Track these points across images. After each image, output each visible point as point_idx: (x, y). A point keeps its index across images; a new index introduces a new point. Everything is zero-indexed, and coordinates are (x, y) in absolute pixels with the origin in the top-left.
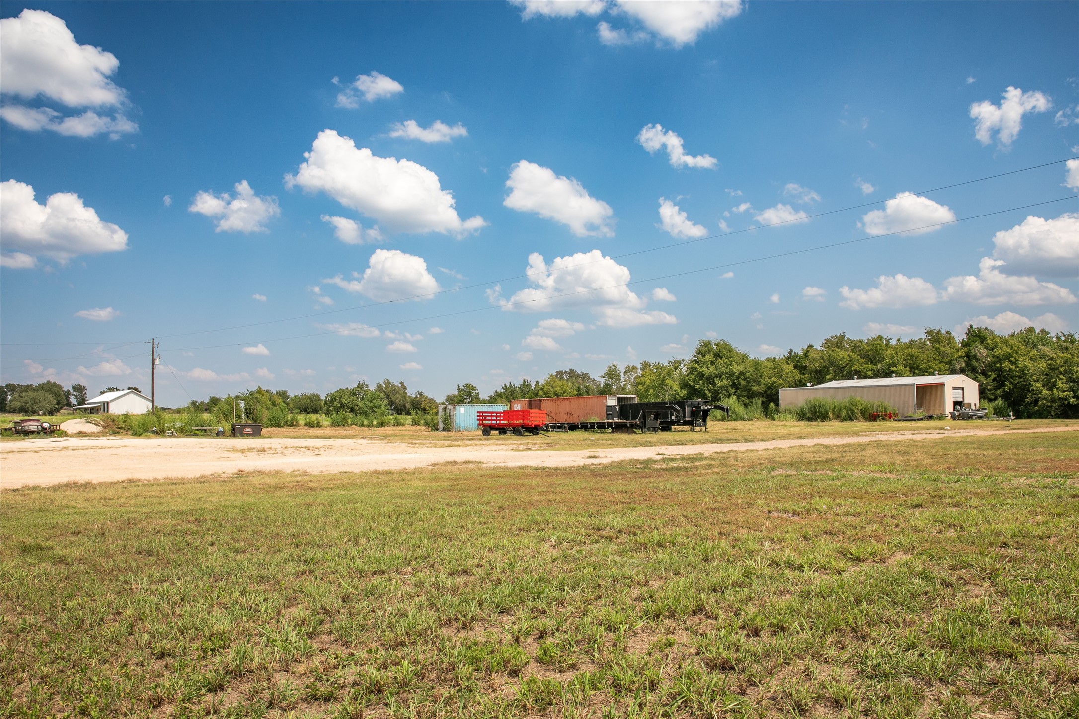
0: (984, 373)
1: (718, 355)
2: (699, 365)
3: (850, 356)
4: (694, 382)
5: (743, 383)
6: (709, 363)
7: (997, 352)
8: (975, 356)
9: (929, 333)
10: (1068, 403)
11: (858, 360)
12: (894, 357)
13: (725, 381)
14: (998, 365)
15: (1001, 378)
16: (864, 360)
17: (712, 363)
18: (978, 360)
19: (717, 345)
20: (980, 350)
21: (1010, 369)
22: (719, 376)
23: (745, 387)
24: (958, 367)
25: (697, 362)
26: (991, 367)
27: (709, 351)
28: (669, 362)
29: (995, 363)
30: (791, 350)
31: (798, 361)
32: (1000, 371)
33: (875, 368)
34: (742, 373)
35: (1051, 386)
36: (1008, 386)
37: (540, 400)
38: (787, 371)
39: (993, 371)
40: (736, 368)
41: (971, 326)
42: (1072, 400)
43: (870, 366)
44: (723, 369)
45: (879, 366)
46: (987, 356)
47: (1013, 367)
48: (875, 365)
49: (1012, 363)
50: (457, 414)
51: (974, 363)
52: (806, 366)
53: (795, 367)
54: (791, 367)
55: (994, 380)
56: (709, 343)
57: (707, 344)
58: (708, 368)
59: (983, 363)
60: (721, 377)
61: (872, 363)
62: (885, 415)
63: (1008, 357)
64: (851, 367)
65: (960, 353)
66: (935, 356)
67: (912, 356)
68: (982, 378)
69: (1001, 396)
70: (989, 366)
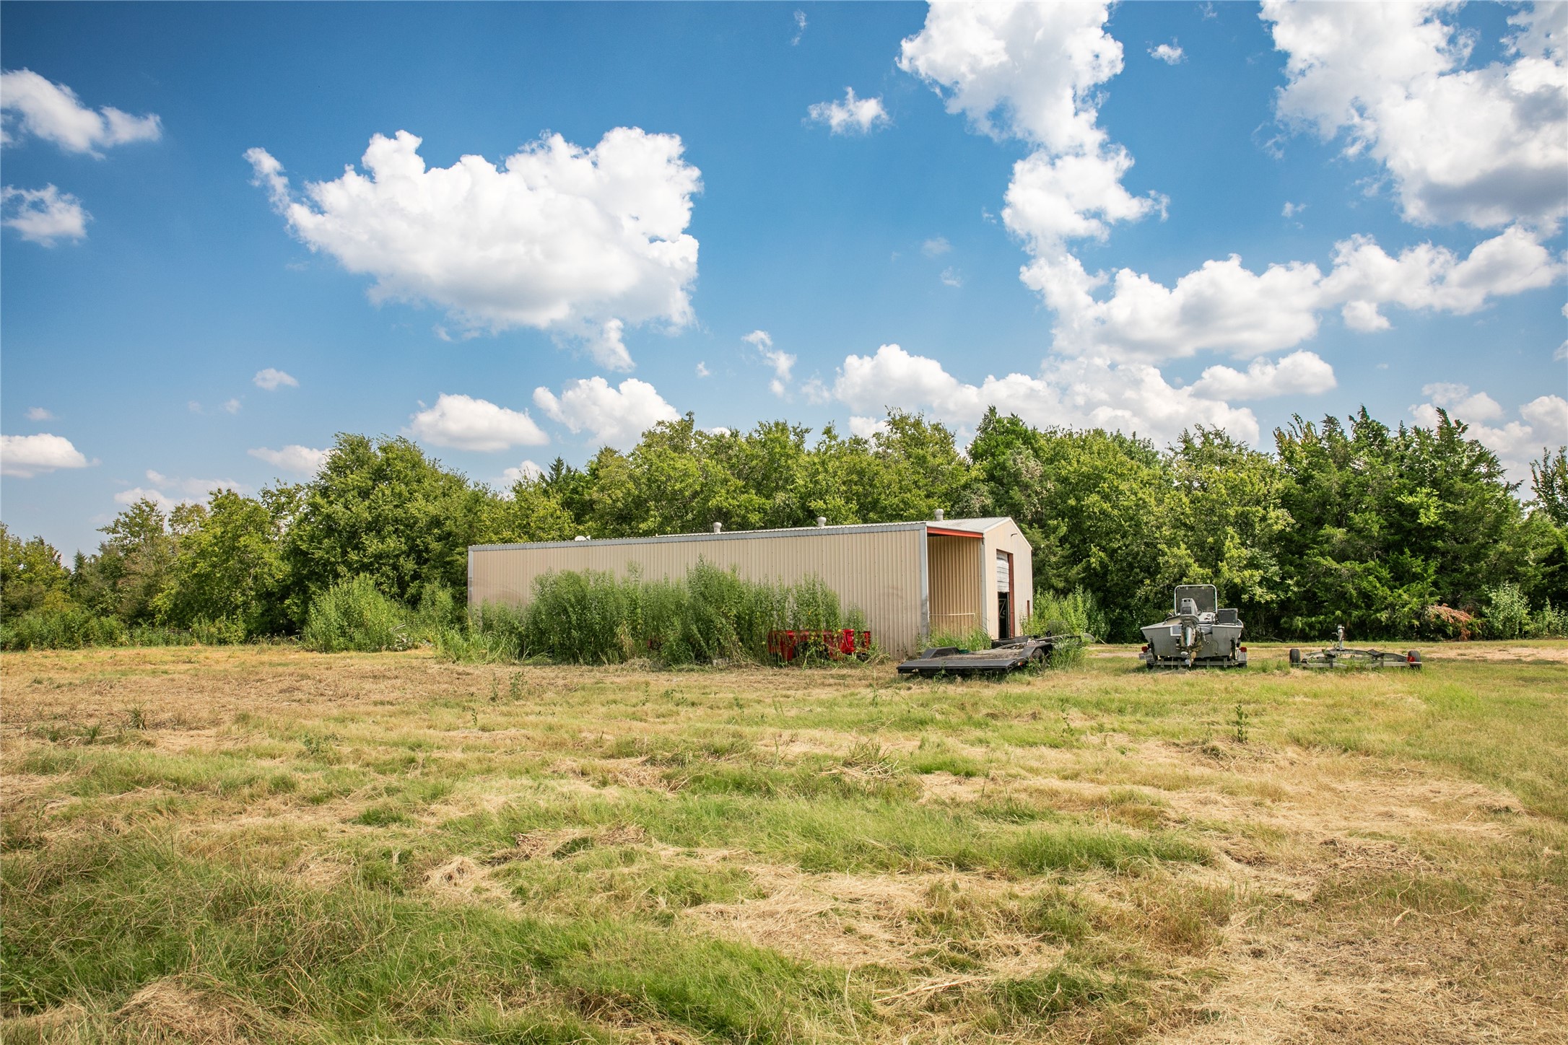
1: (379, 475)
2: (328, 498)
3: (704, 469)
4: (312, 542)
5: (436, 546)
6: (355, 493)
7: (1066, 469)
8: (1016, 475)
9: (897, 424)
10: (1251, 599)
11: (726, 481)
12: (817, 472)
14: (1072, 502)
15: (1081, 532)
16: (741, 483)
17: (364, 494)
18: (1022, 486)
19: (384, 450)
20: (1028, 465)
21: (1103, 512)
22: (375, 527)
23: (442, 555)
24: (976, 504)
25: (325, 492)
26: (1055, 506)
27: (361, 462)
28: (267, 494)
29: (1064, 497)
30: (559, 461)
31: (575, 491)
32: (1075, 515)
33: (768, 504)
34: (436, 522)
35: (1211, 556)
36: (1096, 557)
38: (542, 513)
39: (1061, 515)
40: (420, 508)
41: (992, 410)
42: (1258, 591)
43: (758, 500)
44: (387, 510)
45: (780, 497)
46: (1044, 477)
47: (1106, 506)
48: (767, 498)
49: (1106, 497)
51: (1016, 494)
52: (592, 502)
53: (567, 504)
54: (554, 503)
55: (1063, 541)
56: (363, 444)
58: (349, 506)
59: (1037, 493)
60: (381, 529)
61: (759, 492)
63: (1090, 482)
64: (706, 500)
65: (974, 474)
66: (915, 477)
67: (861, 473)
68: (1037, 534)
69: (1082, 581)
70: (1051, 503)
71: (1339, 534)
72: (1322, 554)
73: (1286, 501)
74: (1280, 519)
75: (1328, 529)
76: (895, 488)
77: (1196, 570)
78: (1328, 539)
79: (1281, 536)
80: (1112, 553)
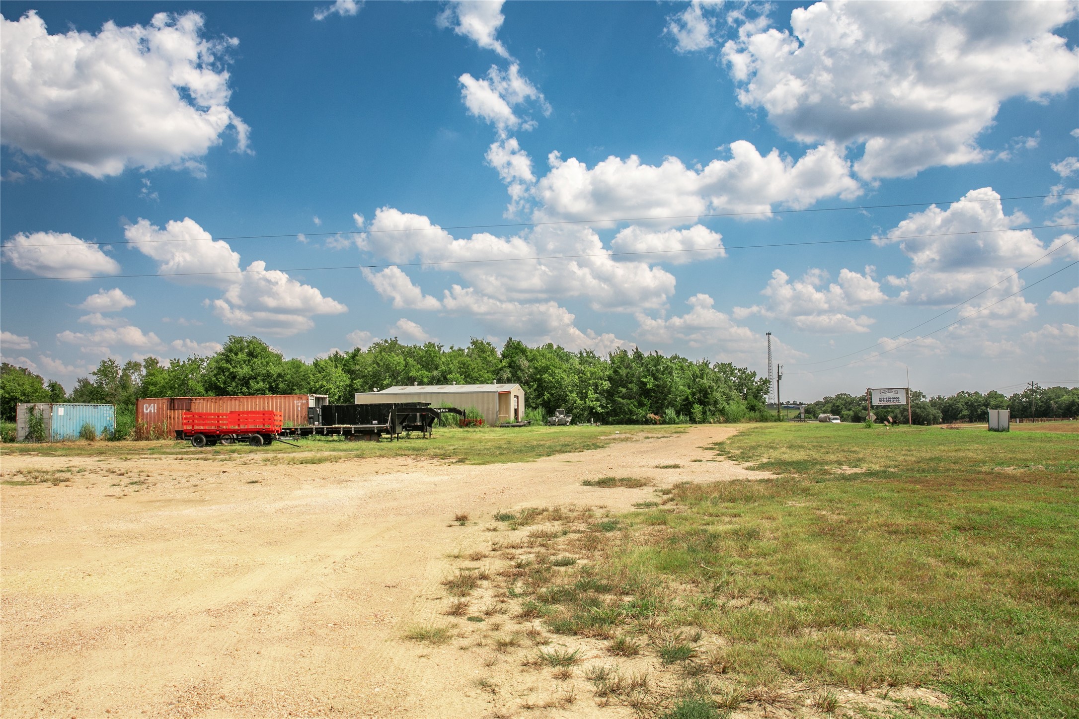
0: (527, 383)
1: (252, 354)
2: (231, 364)
4: (224, 383)
6: (243, 362)
7: (537, 365)
8: (519, 366)
9: (473, 343)
13: (261, 384)
14: (539, 376)
15: (541, 387)
17: (247, 363)
18: (522, 370)
19: (250, 343)
20: (524, 363)
21: (549, 380)
24: (505, 376)
25: (228, 361)
26: (533, 378)
27: (241, 349)
28: (189, 360)
29: (535, 374)
30: (336, 353)
31: (347, 365)
32: (540, 381)
33: (430, 375)
34: (280, 375)
35: (583, 396)
36: (547, 396)
37: (191, 400)
38: (336, 375)
39: (535, 381)
40: (274, 370)
41: (510, 339)
43: (424, 372)
44: (258, 370)
45: (435, 373)
46: (529, 367)
47: (550, 378)
48: (429, 372)
49: (550, 375)
50: (54, 417)
51: (519, 373)
52: (357, 371)
53: (344, 371)
54: (339, 370)
55: (535, 390)
57: (239, 341)
58: (241, 368)
59: (526, 373)
60: (255, 378)
61: (426, 370)
62: (476, 421)
63: (545, 369)
64: (409, 373)
65: (504, 364)
66: (483, 366)
67: (464, 364)
68: (526, 388)
69: (541, 404)
70: (531, 376)
71: (624, 390)
72: (619, 397)
73: (610, 379)
74: (607, 385)
75: (620, 389)
76: (476, 370)
77: (579, 401)
78: (621, 392)
79: (607, 391)
80: (552, 395)
